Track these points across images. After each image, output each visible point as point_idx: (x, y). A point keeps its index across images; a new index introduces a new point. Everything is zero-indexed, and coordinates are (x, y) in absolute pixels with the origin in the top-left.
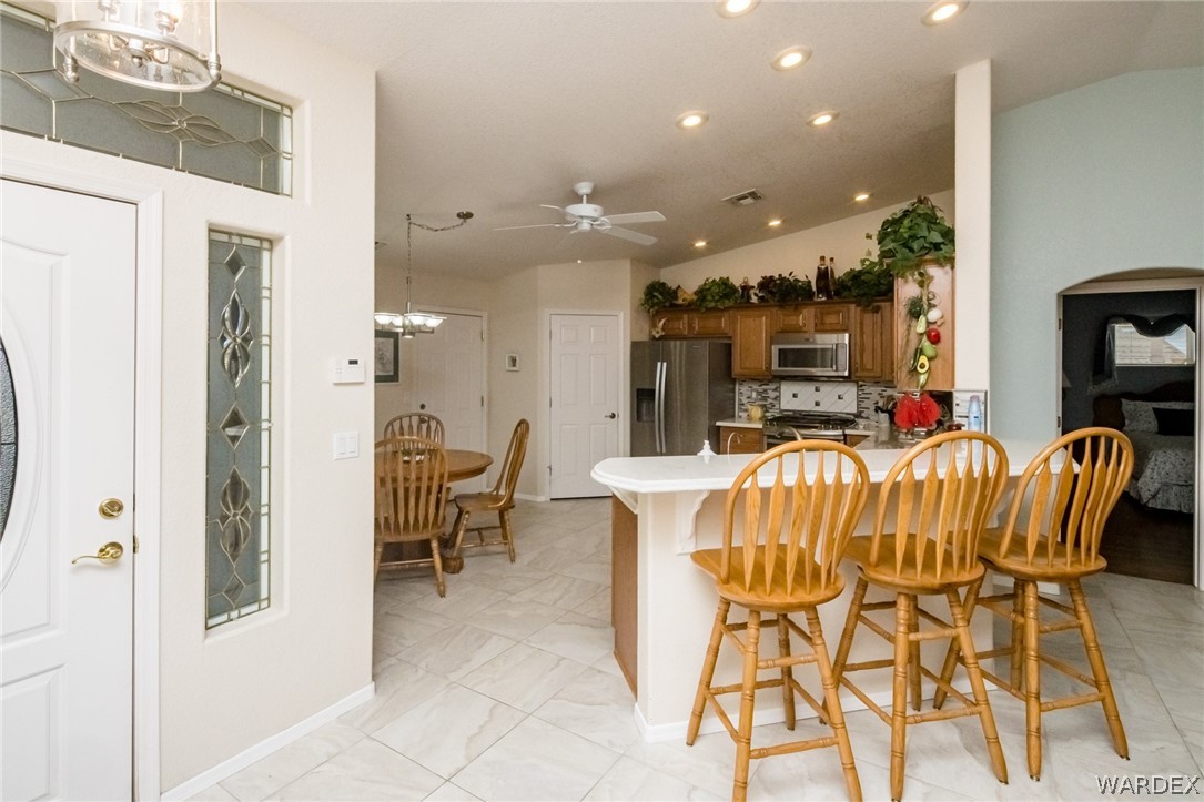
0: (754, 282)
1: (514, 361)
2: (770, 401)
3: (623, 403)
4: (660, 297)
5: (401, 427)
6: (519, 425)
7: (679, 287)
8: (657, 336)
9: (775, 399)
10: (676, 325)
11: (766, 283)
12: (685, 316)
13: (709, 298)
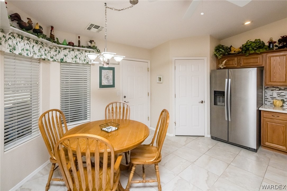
0: (276, 40)
1: (160, 79)
3: (206, 96)
4: (223, 51)
5: (112, 108)
6: (163, 112)
7: (231, 46)
8: (222, 67)
10: (231, 63)
11: (284, 39)
12: (236, 59)
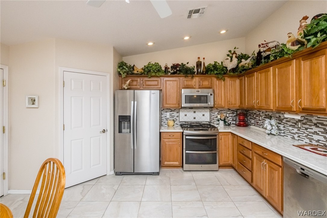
0: (169, 66)
1: (33, 101)
2: (175, 117)
4: (127, 69)
7: (134, 65)
8: (126, 88)
9: (177, 116)
10: (135, 83)
11: (174, 67)
12: (139, 79)
13: (152, 71)
